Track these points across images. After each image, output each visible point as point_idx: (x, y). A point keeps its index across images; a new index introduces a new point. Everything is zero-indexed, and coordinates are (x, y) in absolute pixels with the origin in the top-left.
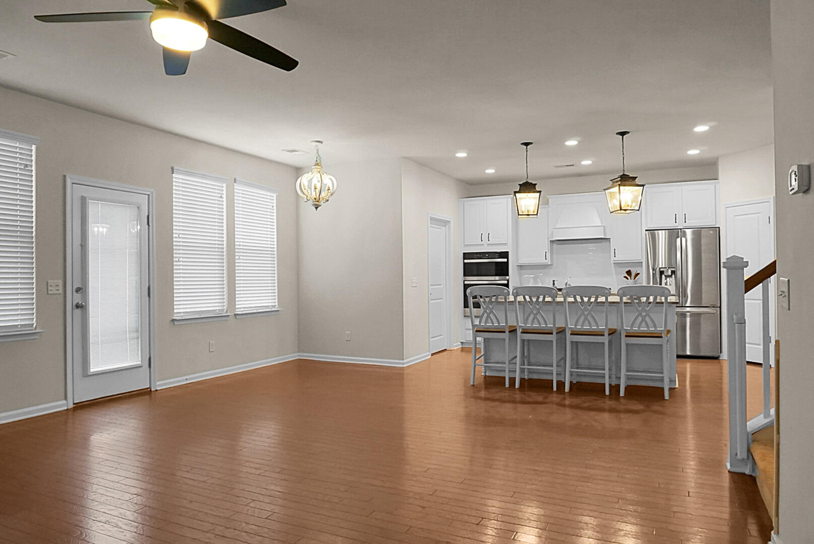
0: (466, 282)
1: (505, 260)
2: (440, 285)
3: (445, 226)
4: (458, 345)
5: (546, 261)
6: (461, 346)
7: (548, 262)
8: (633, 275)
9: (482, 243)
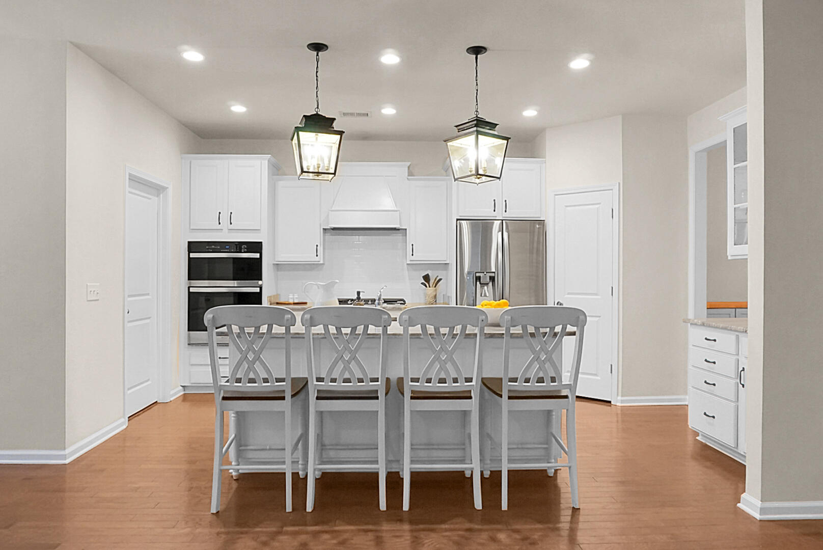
0: (192, 290)
1: (257, 255)
2: (148, 294)
3: (158, 196)
4: (179, 391)
5: (317, 259)
6: (182, 393)
7: (320, 259)
8: (432, 282)
9: (219, 227)
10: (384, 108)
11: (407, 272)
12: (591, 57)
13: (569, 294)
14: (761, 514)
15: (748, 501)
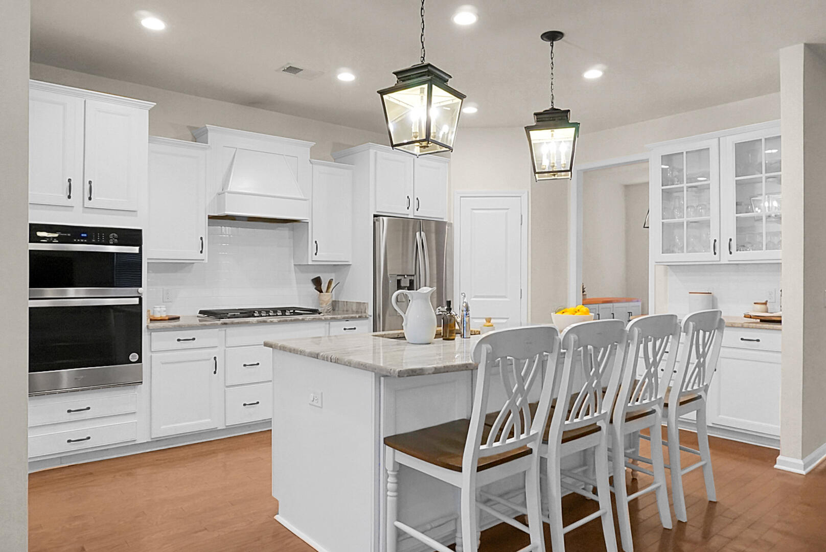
0: (34, 304)
1: (136, 250)
5: (202, 256)
7: (205, 257)
9: (69, 202)
10: (340, 73)
11: (294, 274)
12: (605, 67)
13: (475, 297)
14: (805, 469)
15: (785, 463)
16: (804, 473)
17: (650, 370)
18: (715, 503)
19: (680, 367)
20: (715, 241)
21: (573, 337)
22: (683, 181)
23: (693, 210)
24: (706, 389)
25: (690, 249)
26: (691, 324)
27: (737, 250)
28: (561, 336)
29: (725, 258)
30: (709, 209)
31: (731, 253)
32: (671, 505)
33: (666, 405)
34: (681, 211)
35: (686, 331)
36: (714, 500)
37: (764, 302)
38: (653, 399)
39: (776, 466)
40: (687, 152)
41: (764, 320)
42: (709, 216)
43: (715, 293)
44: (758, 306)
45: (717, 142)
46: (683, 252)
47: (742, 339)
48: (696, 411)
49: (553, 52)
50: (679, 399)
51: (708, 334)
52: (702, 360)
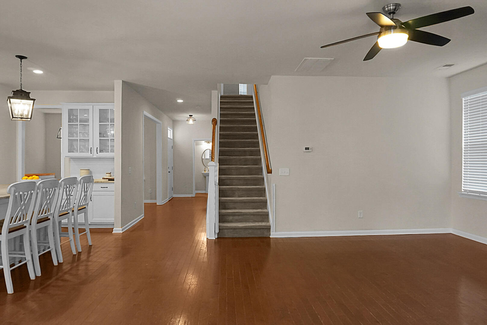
14: (122, 231)
15: (116, 230)
16: (122, 232)
17: (67, 197)
18: (91, 245)
19: (78, 197)
20: (91, 148)
21: (41, 185)
22: (78, 121)
23: (81, 134)
24: (87, 204)
25: (81, 151)
26: (82, 180)
27: (100, 152)
28: (38, 184)
29: (95, 155)
30: (89, 134)
31: (97, 153)
32: (76, 246)
33: (73, 211)
34: (77, 134)
35: (80, 184)
36: (91, 244)
37: (110, 173)
38: (69, 208)
39: (113, 232)
40: (80, 109)
41: (110, 180)
42: (89, 137)
43: (91, 170)
44: (108, 174)
45: (92, 108)
46: (77, 152)
47: (101, 187)
48: (84, 213)
49: (22, 64)
50: (78, 208)
51: (88, 184)
52: (86, 194)
